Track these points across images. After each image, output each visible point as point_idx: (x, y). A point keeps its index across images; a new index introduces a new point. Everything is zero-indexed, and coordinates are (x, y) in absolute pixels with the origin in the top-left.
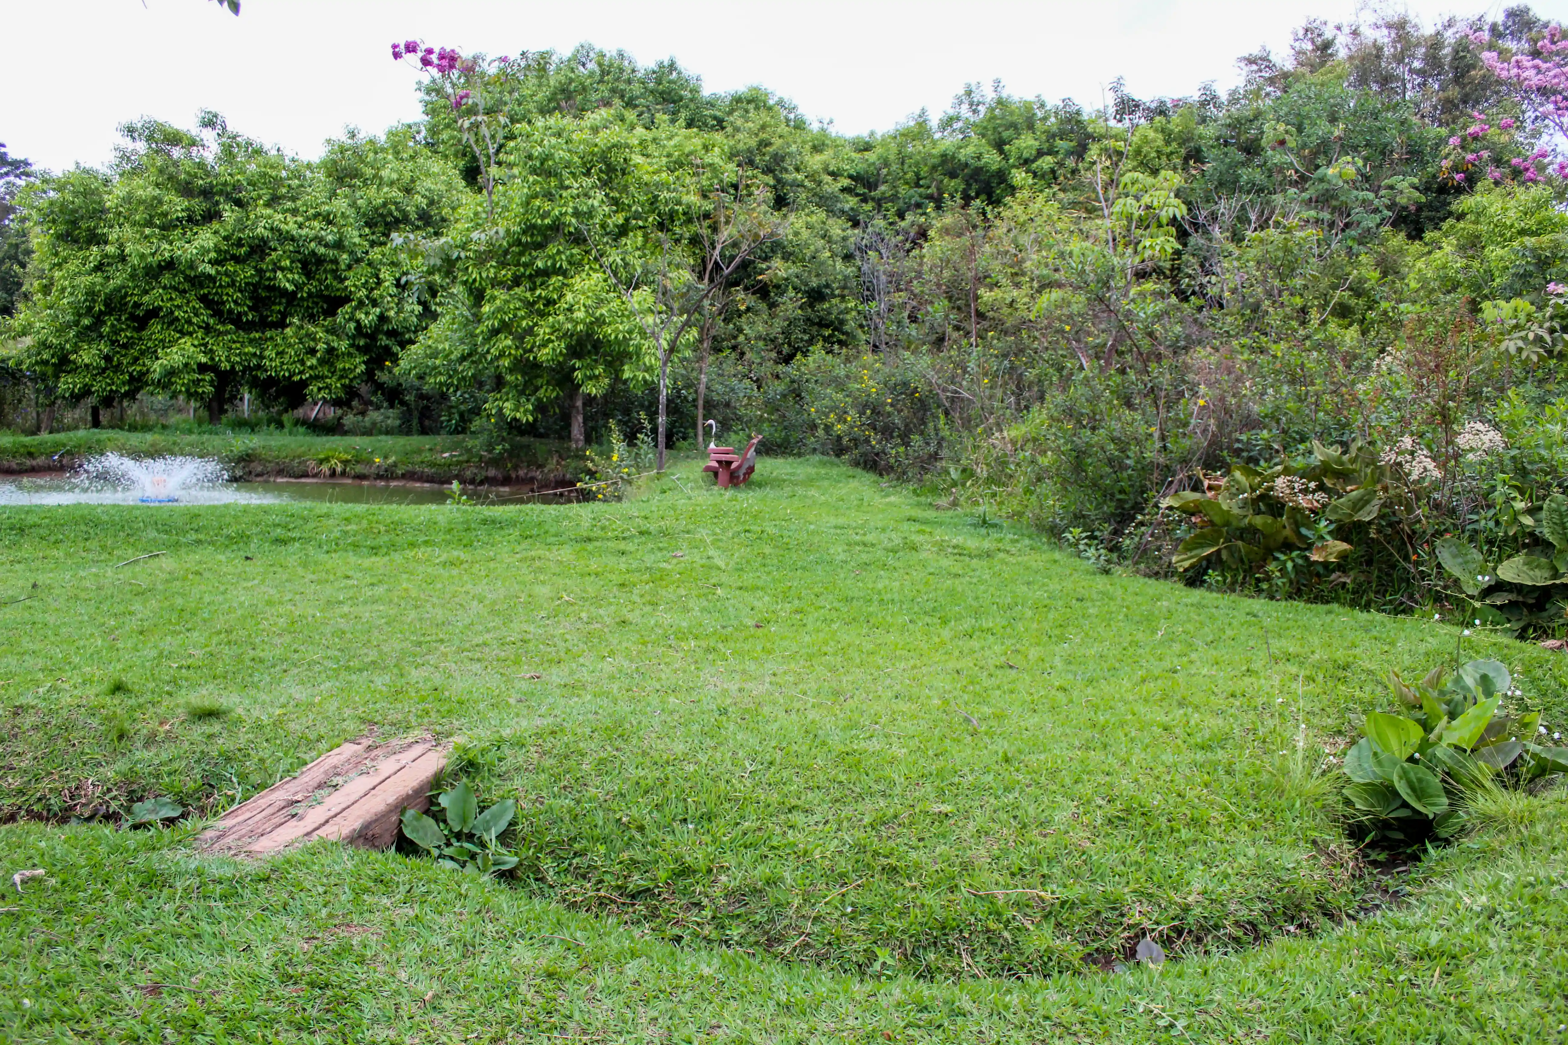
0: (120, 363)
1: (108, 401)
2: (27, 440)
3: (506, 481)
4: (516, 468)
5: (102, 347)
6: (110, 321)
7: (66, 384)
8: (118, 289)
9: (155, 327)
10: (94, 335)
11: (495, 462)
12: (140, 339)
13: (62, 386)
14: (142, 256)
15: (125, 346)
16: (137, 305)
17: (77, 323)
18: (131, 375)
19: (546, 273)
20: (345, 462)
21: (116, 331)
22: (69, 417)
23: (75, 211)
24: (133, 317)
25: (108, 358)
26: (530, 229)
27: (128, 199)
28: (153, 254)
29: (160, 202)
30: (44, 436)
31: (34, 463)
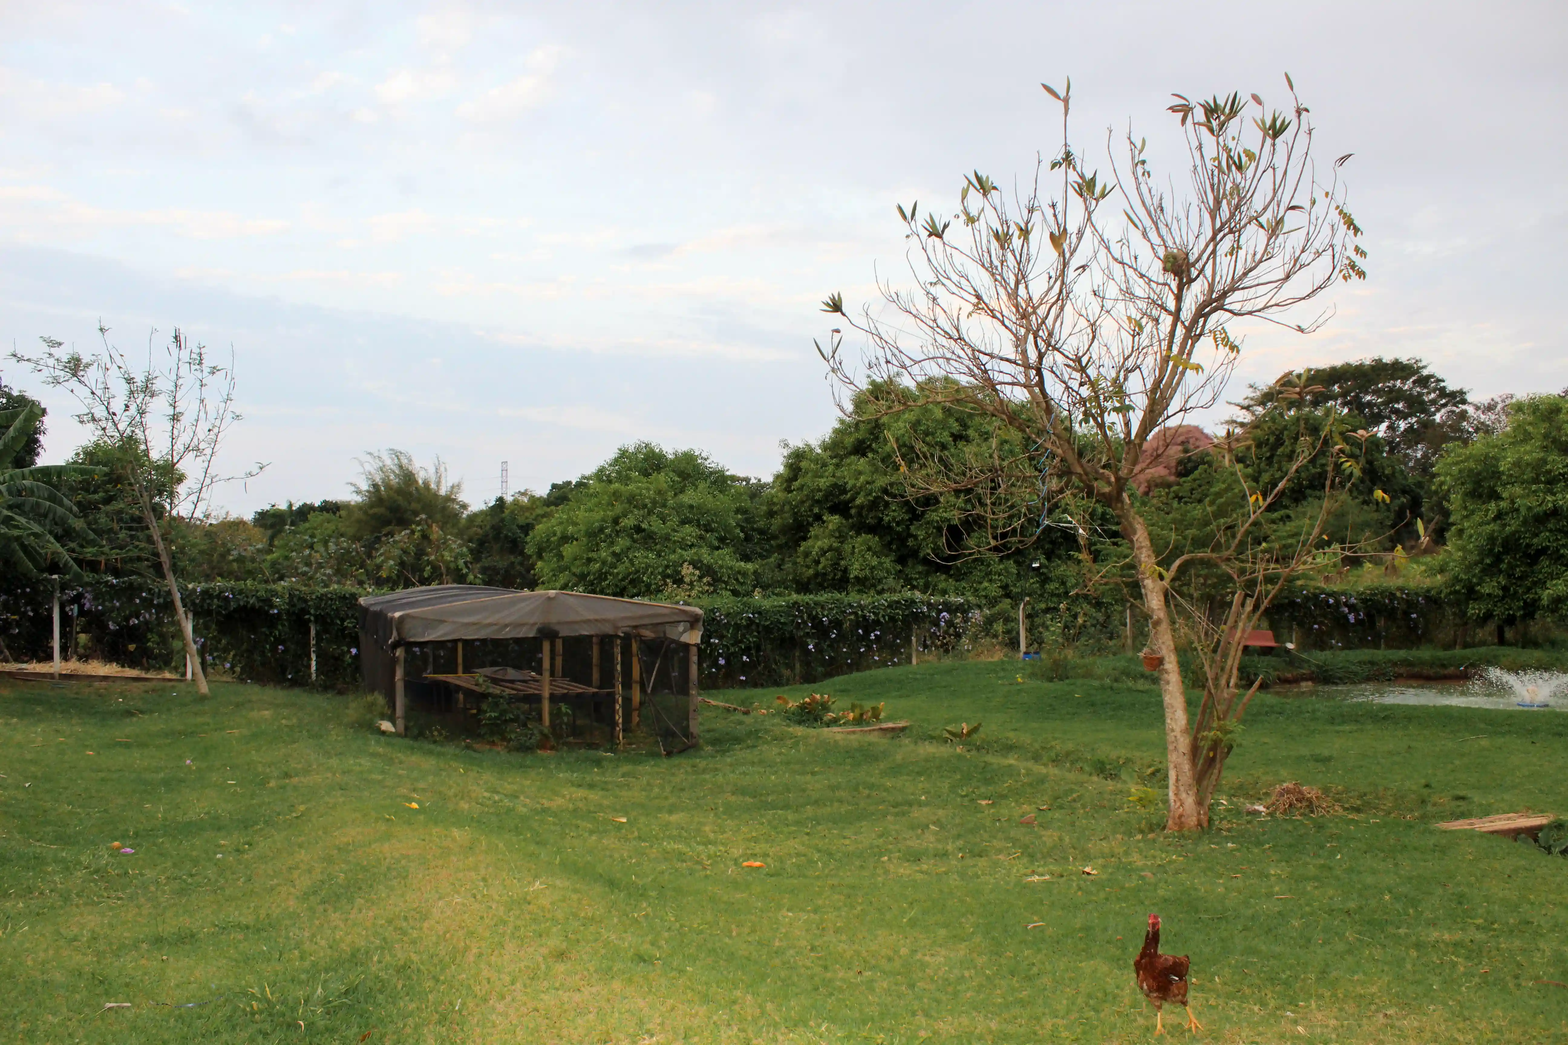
0: (1516, 592)
1: (1511, 621)
2: (1441, 654)
5: (1501, 579)
6: (1507, 559)
7: (1474, 609)
8: (1513, 533)
9: (1544, 562)
10: (1495, 570)
12: (1533, 572)
13: (1470, 612)
14: (1530, 509)
15: (1520, 578)
16: (1528, 546)
17: (1481, 562)
18: (1525, 602)
21: (1512, 567)
22: (1480, 634)
23: (1479, 474)
24: (1526, 555)
25: (1505, 589)
27: (1517, 464)
28: (1540, 505)
29: (1545, 461)
30: (1458, 652)
31: (1446, 672)
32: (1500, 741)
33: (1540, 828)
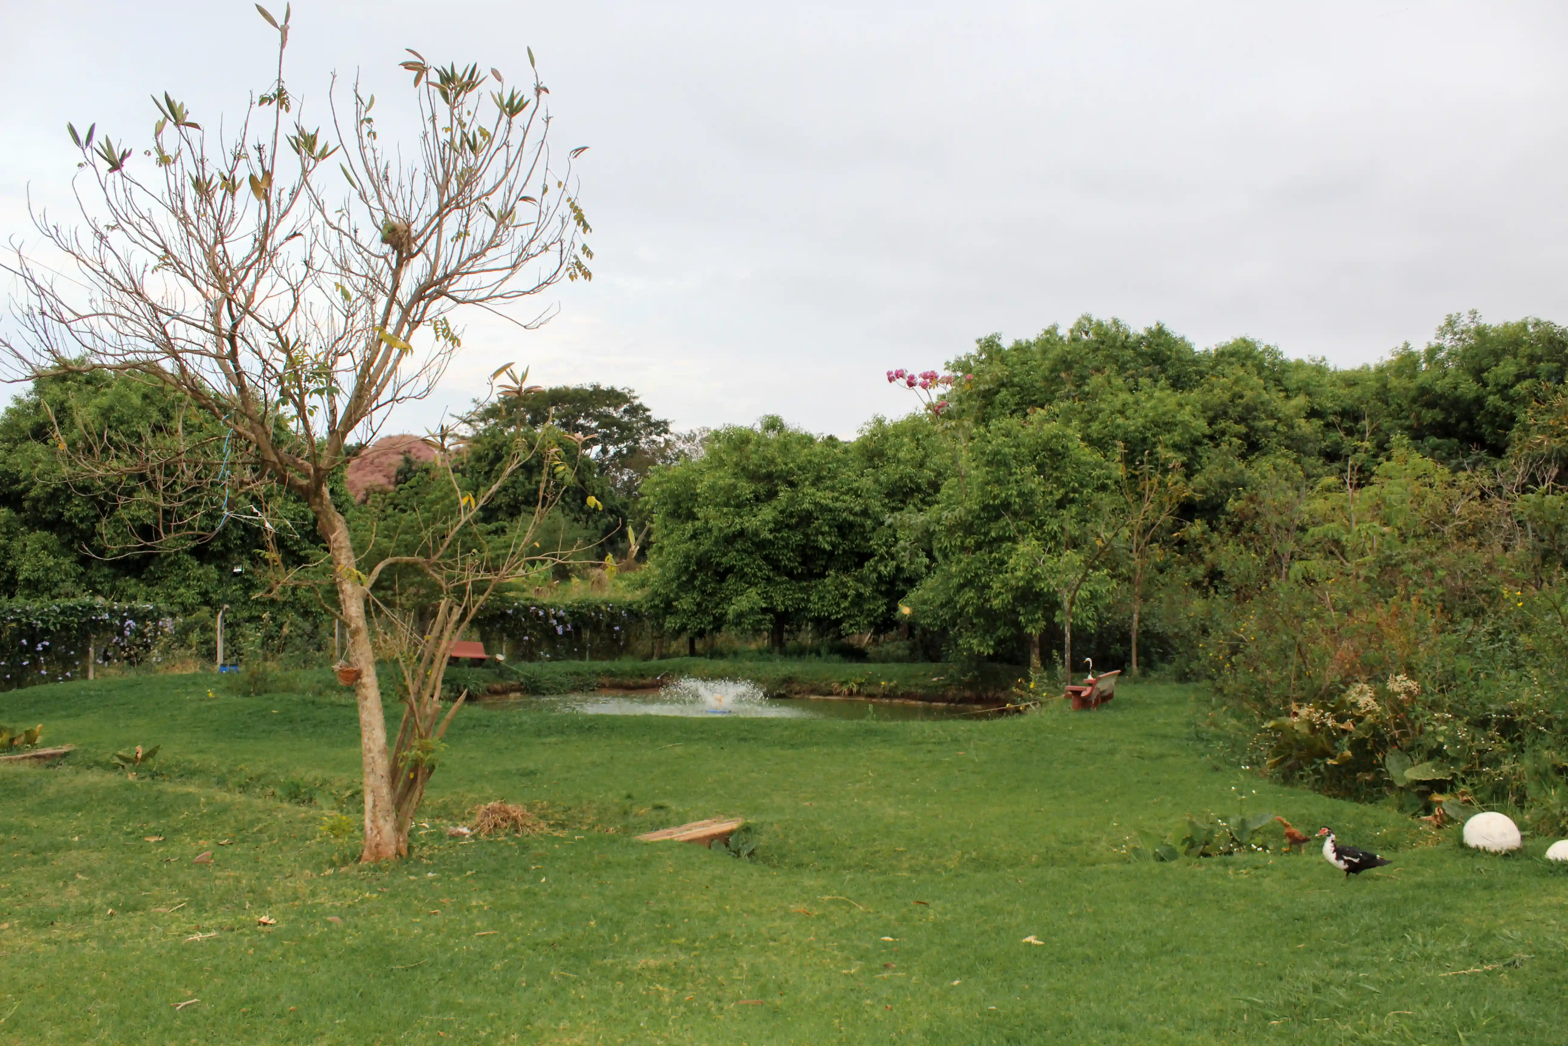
0: (707, 607)
1: (701, 634)
2: (641, 665)
3: (979, 700)
4: (986, 690)
5: (695, 596)
6: (701, 576)
7: (671, 623)
8: (706, 552)
9: (731, 579)
10: (690, 586)
11: (970, 685)
12: (721, 589)
13: (667, 625)
14: (721, 529)
15: (710, 594)
16: (719, 564)
17: (678, 578)
18: (714, 615)
19: (1000, 539)
20: (860, 685)
21: (704, 583)
22: (674, 645)
23: (678, 496)
24: (716, 573)
25: (699, 605)
26: (985, 508)
27: (712, 487)
28: (730, 527)
29: (735, 487)
30: (654, 662)
31: (644, 682)
32: (694, 748)
33: (731, 833)
